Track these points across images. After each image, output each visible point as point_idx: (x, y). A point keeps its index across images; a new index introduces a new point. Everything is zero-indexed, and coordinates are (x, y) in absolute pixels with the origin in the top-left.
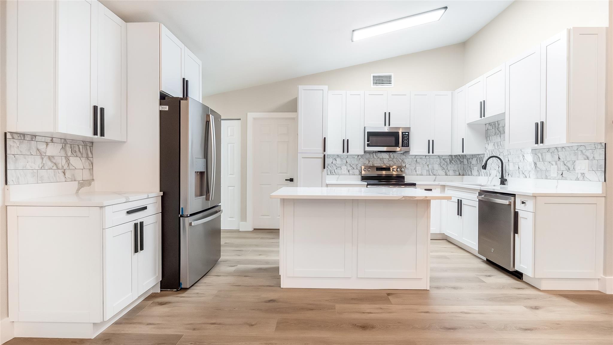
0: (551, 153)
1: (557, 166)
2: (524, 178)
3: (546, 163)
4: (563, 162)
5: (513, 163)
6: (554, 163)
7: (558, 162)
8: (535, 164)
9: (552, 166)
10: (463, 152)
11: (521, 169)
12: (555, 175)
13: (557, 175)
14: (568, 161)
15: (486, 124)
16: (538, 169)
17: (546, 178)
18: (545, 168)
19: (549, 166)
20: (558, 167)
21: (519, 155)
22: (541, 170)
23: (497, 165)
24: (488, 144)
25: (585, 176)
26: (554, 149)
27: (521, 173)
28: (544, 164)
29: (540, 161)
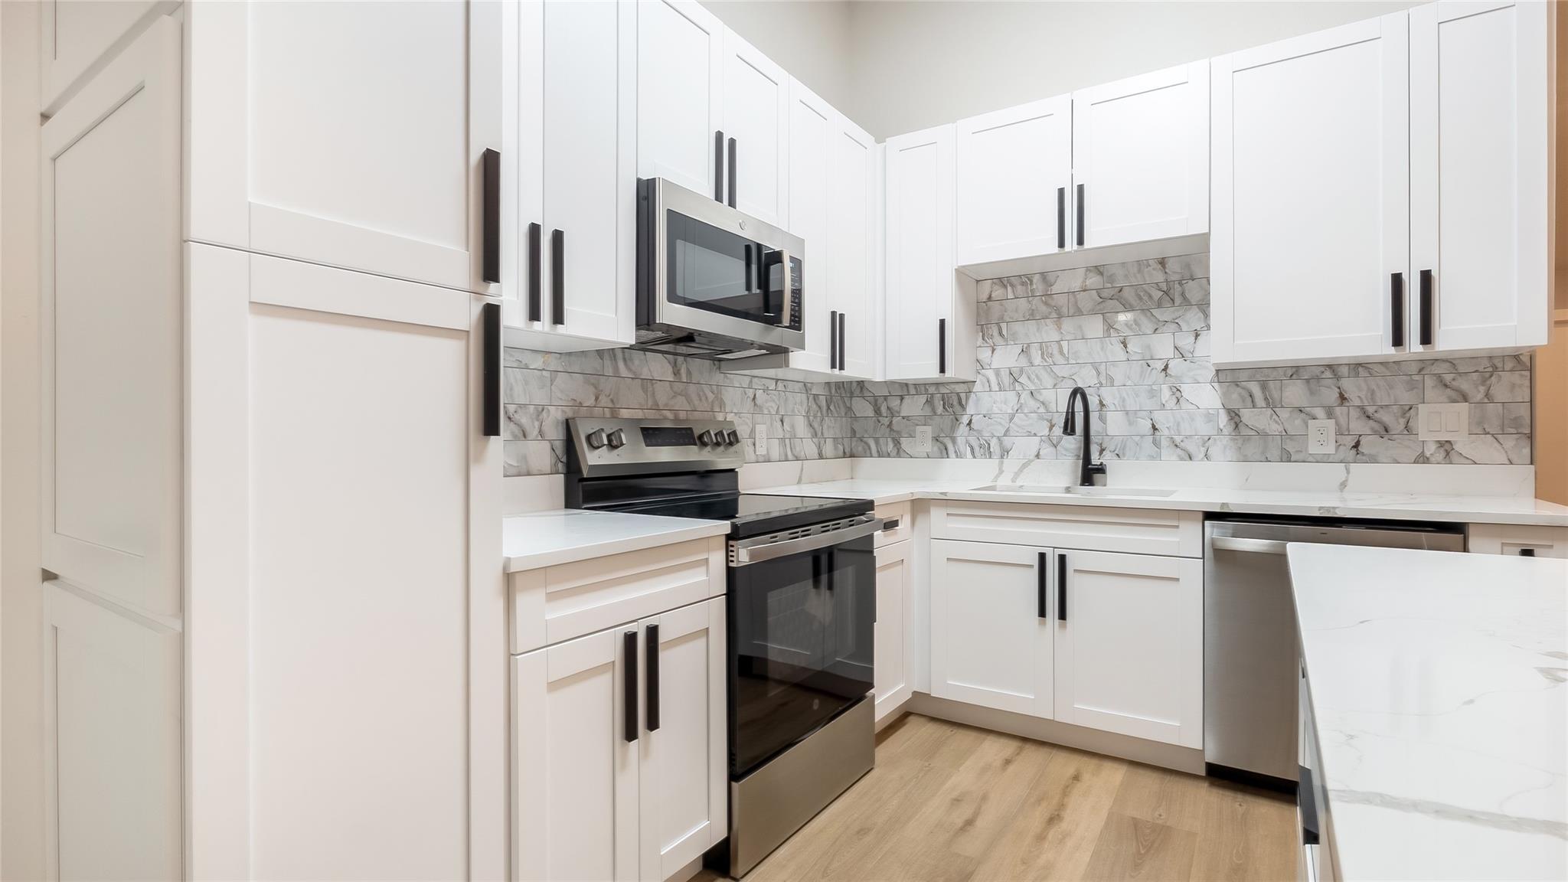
0: (1308, 381)
1: (1333, 421)
2: (1182, 459)
3: (1284, 414)
4: (1362, 409)
5: (1127, 413)
6: (1320, 412)
7: (1338, 410)
8: (1234, 416)
9: (1311, 422)
10: (942, 370)
11: (1164, 432)
12: (1330, 449)
13: (1336, 451)
14: (1382, 407)
15: (978, 281)
16: (1244, 431)
17: (1287, 457)
18: (1280, 428)
19: (1298, 422)
20: (1337, 423)
21: (1154, 387)
22: (1262, 434)
23: (1041, 418)
24: (993, 350)
25: (1453, 449)
26: (1323, 369)
27: (1164, 443)
28: (1275, 417)
29: (1254, 407)
